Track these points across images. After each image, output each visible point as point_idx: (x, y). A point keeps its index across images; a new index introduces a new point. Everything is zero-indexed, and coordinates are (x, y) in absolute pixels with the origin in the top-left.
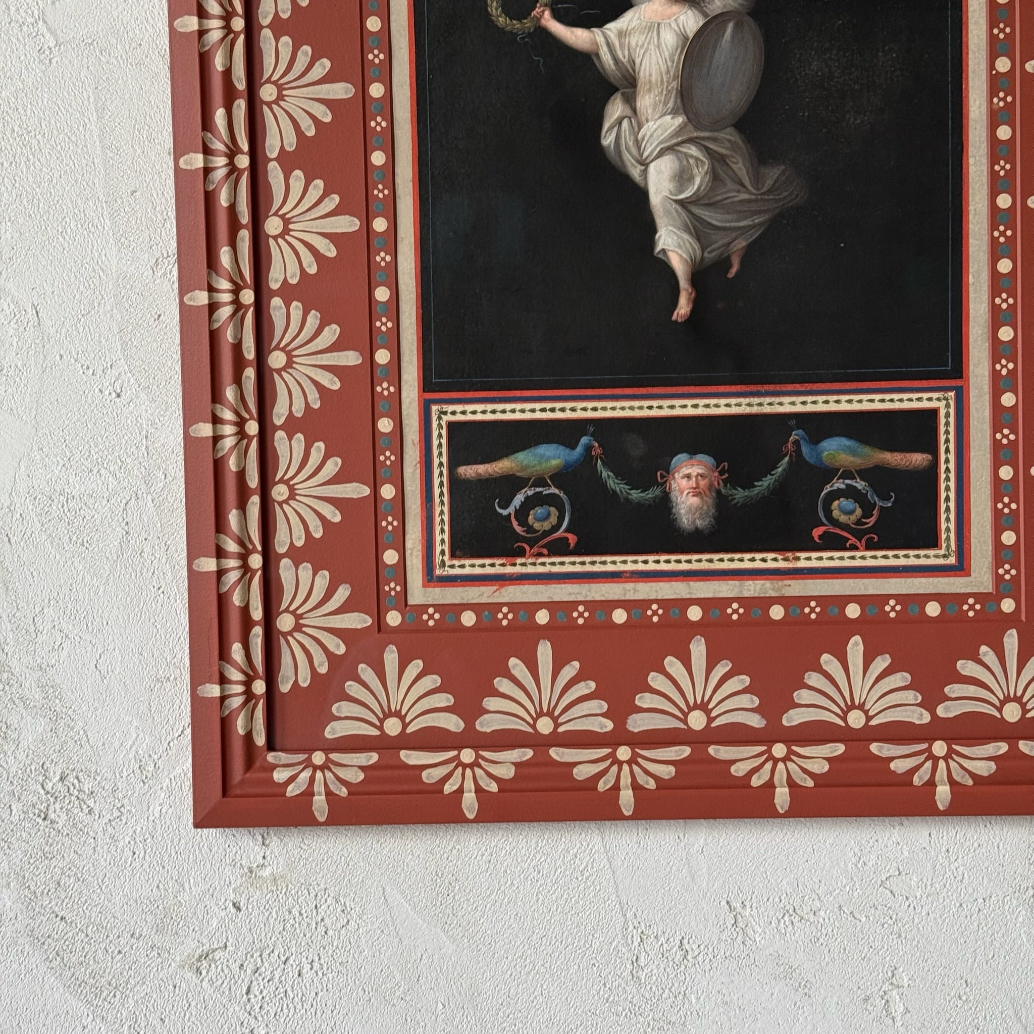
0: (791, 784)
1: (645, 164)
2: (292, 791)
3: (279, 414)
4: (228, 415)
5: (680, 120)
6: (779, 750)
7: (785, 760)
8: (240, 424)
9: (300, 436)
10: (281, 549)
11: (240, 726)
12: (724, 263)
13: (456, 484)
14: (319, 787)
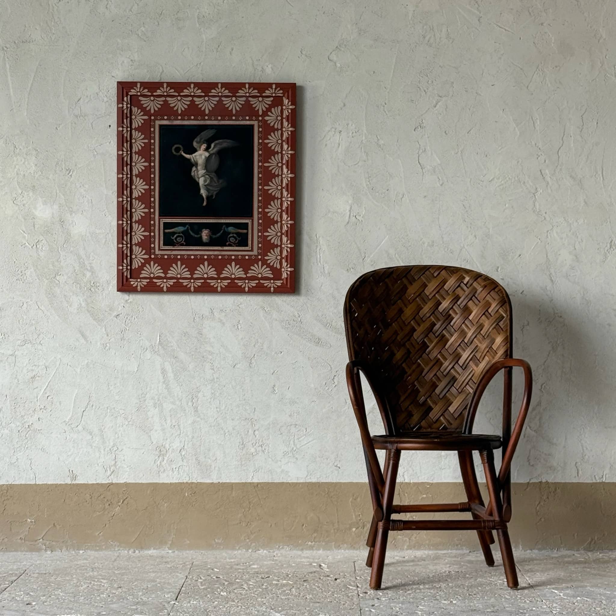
0: (221, 287)
1: (199, 178)
2: (134, 286)
3: (134, 220)
4: (125, 220)
5: (205, 171)
6: (219, 281)
7: (220, 283)
8: (127, 221)
9: (137, 224)
10: (133, 243)
11: (125, 274)
12: (212, 196)
13: (164, 233)
14: (139, 285)
